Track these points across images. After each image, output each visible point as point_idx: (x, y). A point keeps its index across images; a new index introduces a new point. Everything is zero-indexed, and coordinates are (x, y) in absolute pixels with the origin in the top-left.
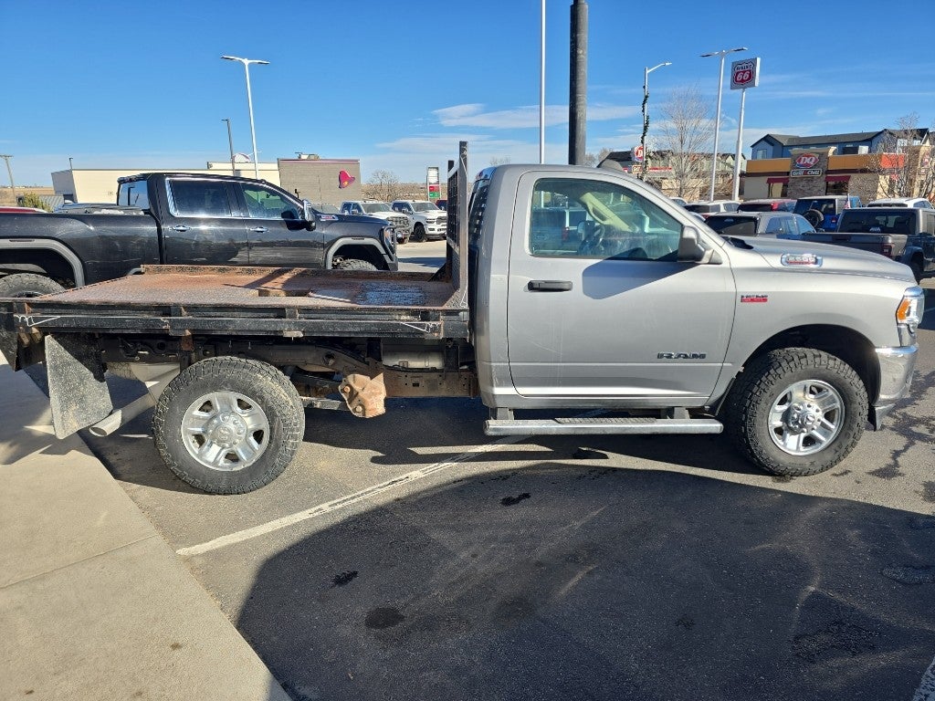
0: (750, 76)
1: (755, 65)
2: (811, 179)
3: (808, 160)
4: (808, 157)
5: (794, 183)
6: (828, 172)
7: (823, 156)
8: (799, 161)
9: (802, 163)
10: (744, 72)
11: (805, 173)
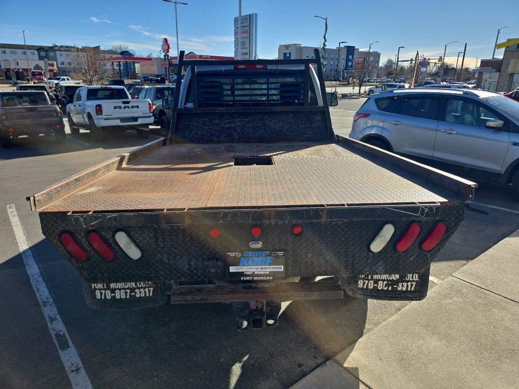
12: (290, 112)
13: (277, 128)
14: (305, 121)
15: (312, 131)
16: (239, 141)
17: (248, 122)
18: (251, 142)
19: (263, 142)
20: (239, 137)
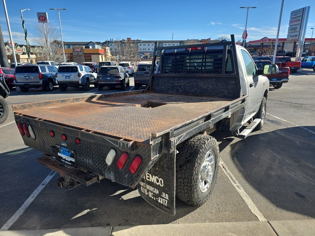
0: (45, 18)
1: (46, 15)
2: (80, 56)
3: (78, 50)
4: (78, 49)
5: (75, 57)
6: (85, 54)
7: (82, 48)
8: (75, 50)
9: (76, 50)
10: (42, 17)
11: (78, 54)
12: (213, 78)
13: (205, 87)
14: (223, 84)
15: (228, 91)
16: (182, 94)
17: (188, 83)
18: (189, 95)
19: (195, 96)
20: (182, 91)
